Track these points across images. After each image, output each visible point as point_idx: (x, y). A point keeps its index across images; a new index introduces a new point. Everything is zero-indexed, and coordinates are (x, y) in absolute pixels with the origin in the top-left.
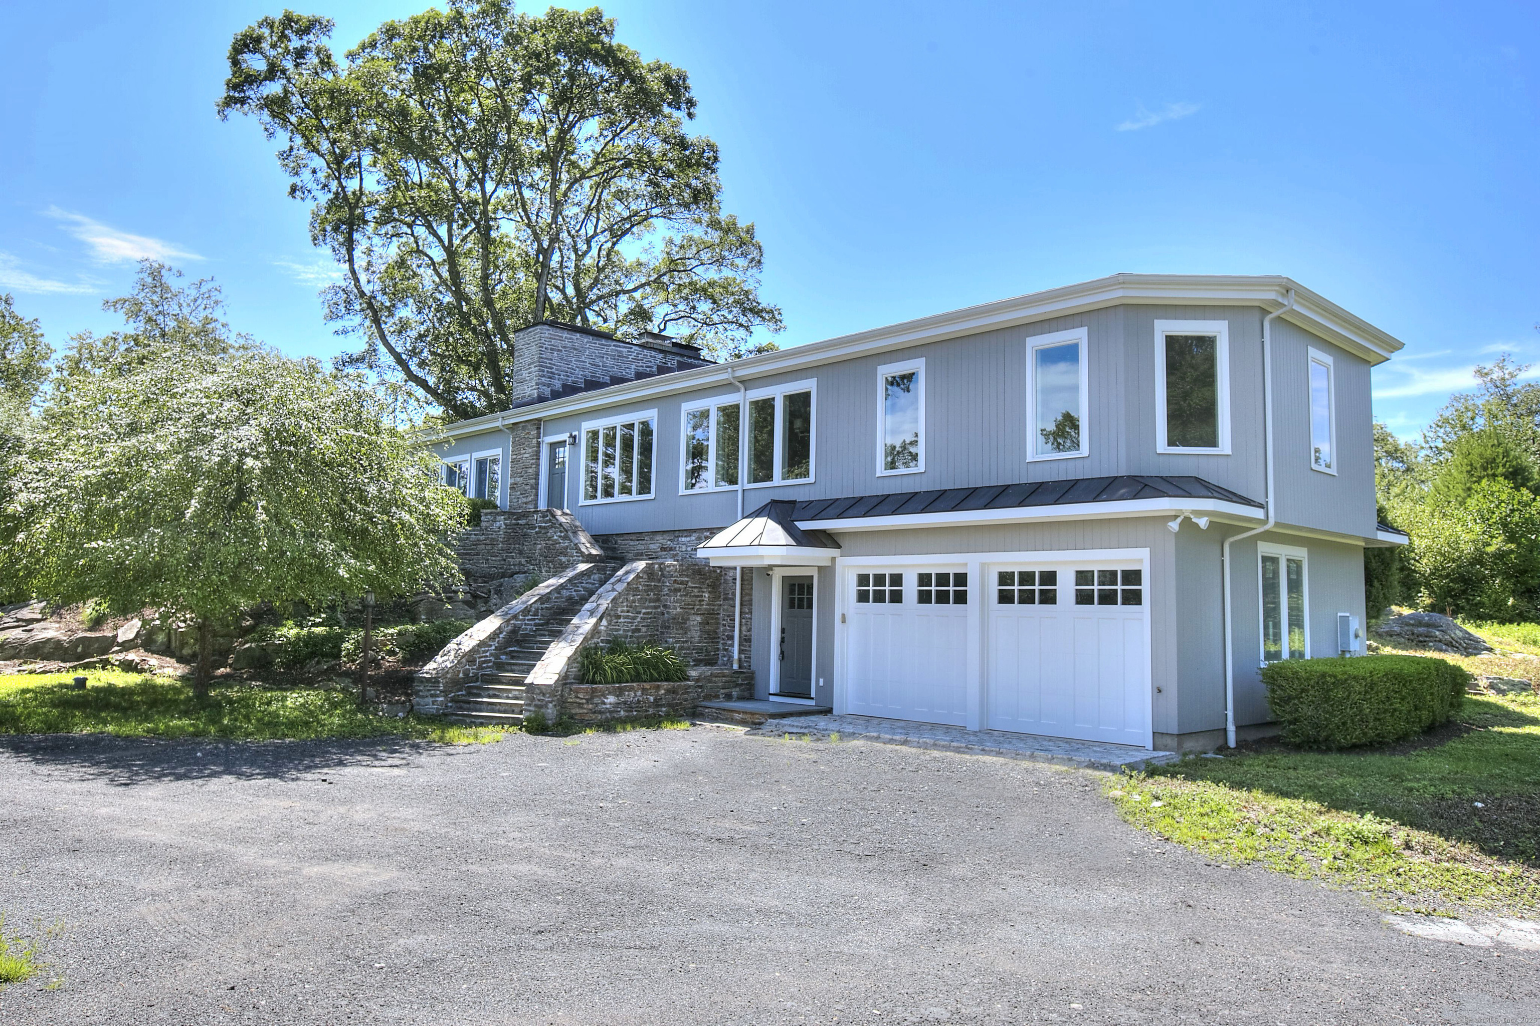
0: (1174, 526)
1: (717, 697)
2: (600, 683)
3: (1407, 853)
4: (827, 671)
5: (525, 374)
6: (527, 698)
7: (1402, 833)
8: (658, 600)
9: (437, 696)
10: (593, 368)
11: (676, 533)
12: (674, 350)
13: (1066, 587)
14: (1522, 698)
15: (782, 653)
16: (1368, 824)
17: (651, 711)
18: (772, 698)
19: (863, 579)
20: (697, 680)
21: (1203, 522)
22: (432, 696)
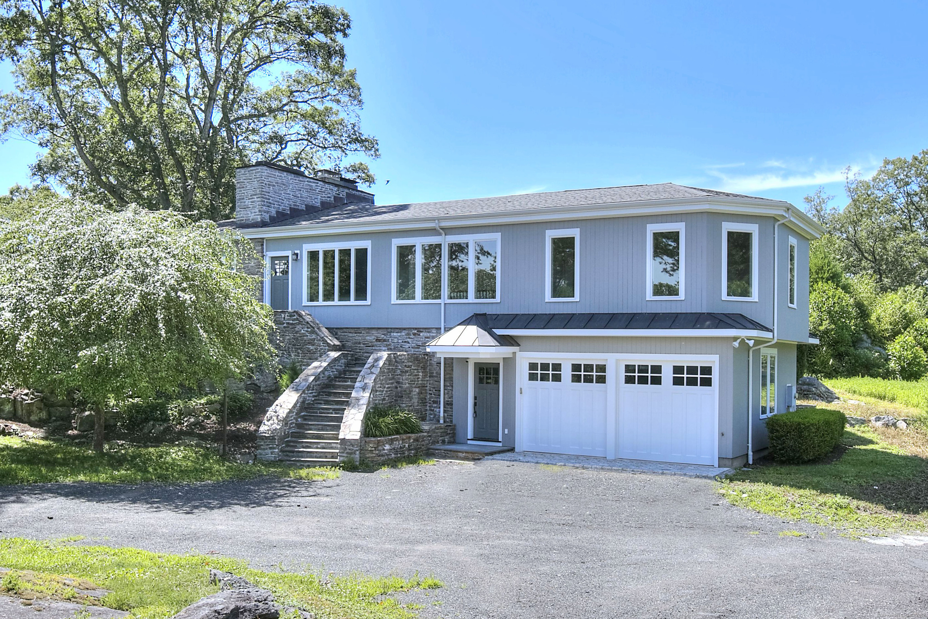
0: (736, 344)
1: (438, 442)
2: (380, 436)
3: (858, 511)
4: (510, 423)
5: (248, 202)
6: (341, 448)
7: (855, 502)
8: (393, 378)
9: (274, 448)
10: (295, 199)
11: (389, 330)
12: (342, 183)
13: (667, 375)
14: (862, 429)
15: (475, 412)
16: (839, 499)
17: (407, 453)
18: (469, 442)
19: (533, 366)
20: (428, 432)
21: (751, 343)
22: (270, 448)
